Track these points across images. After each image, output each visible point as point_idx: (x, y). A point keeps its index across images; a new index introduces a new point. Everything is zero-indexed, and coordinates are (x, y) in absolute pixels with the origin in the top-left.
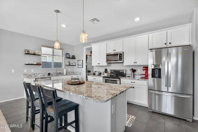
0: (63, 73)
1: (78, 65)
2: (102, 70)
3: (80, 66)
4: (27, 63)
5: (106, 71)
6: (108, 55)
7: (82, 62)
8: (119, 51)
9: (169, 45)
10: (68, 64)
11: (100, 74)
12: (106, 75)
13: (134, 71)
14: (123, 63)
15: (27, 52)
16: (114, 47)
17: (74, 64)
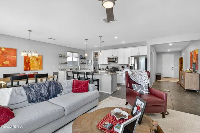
0: (79, 68)
1: (88, 63)
2: (105, 67)
3: (89, 64)
4: (61, 62)
5: (107, 67)
6: (109, 58)
7: (90, 62)
8: (115, 56)
9: (139, 55)
10: (81, 63)
11: (103, 69)
12: (107, 70)
13: (123, 67)
14: (117, 63)
15: (61, 56)
16: (112, 53)
17: (85, 63)
